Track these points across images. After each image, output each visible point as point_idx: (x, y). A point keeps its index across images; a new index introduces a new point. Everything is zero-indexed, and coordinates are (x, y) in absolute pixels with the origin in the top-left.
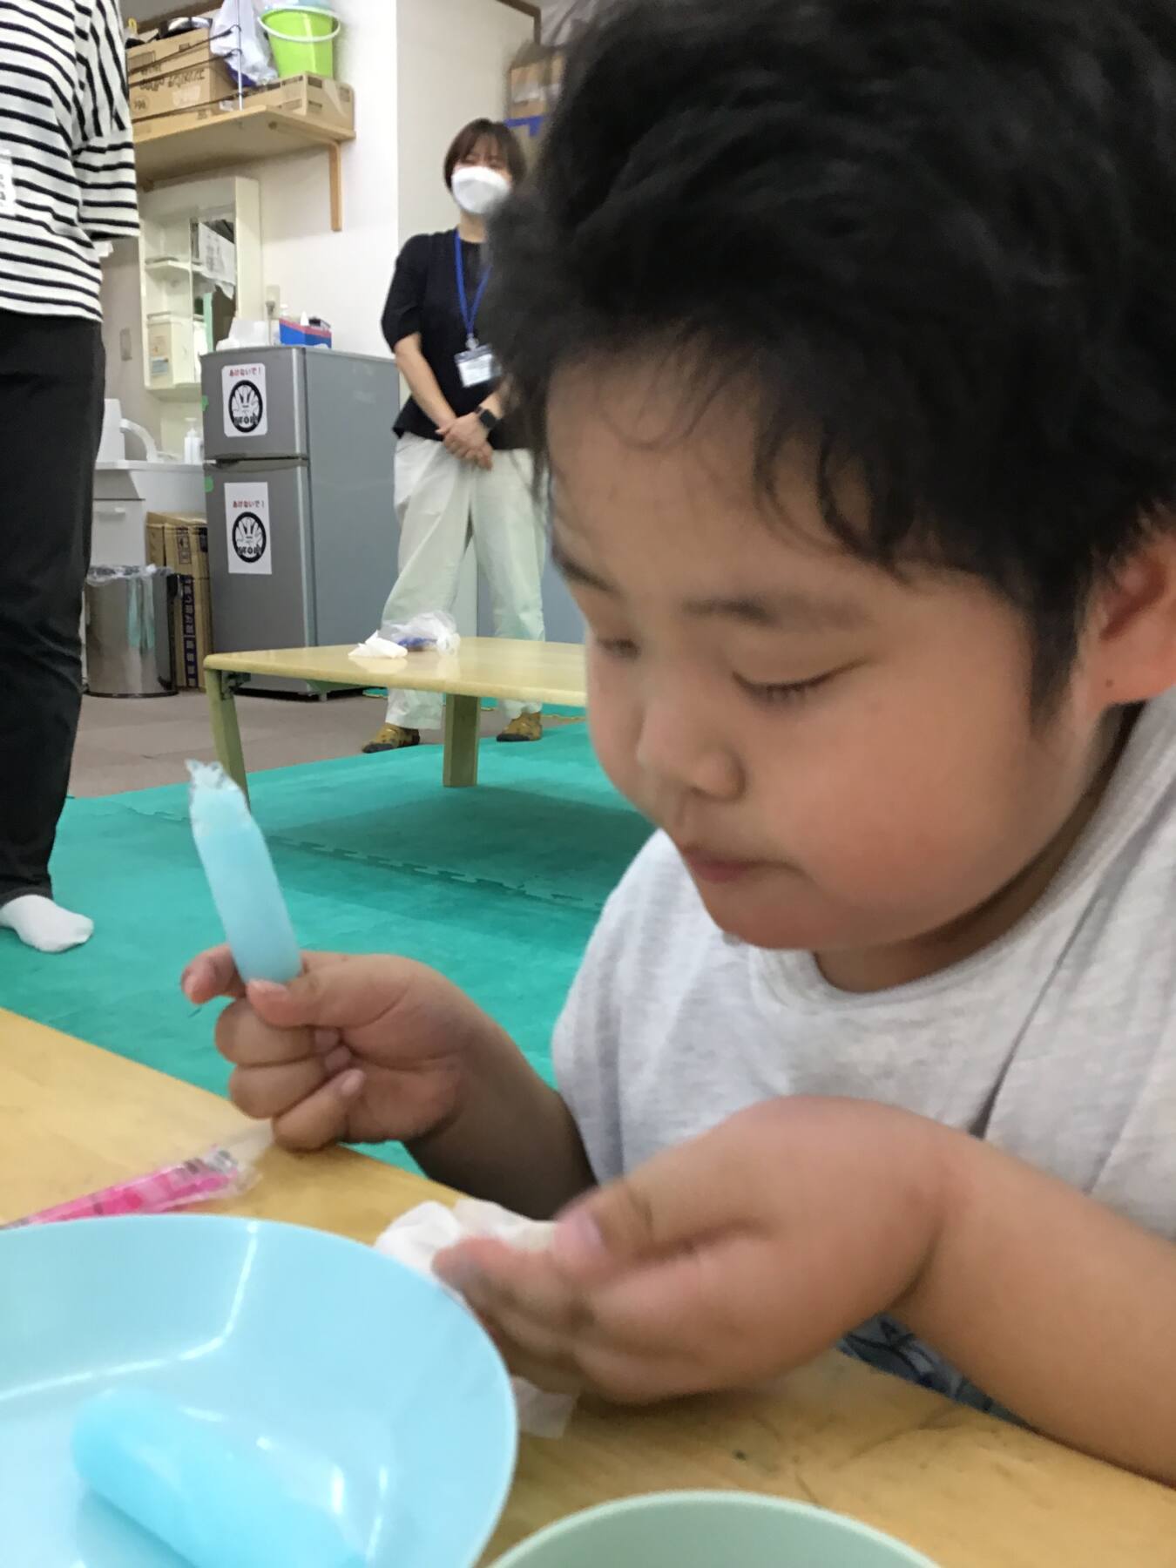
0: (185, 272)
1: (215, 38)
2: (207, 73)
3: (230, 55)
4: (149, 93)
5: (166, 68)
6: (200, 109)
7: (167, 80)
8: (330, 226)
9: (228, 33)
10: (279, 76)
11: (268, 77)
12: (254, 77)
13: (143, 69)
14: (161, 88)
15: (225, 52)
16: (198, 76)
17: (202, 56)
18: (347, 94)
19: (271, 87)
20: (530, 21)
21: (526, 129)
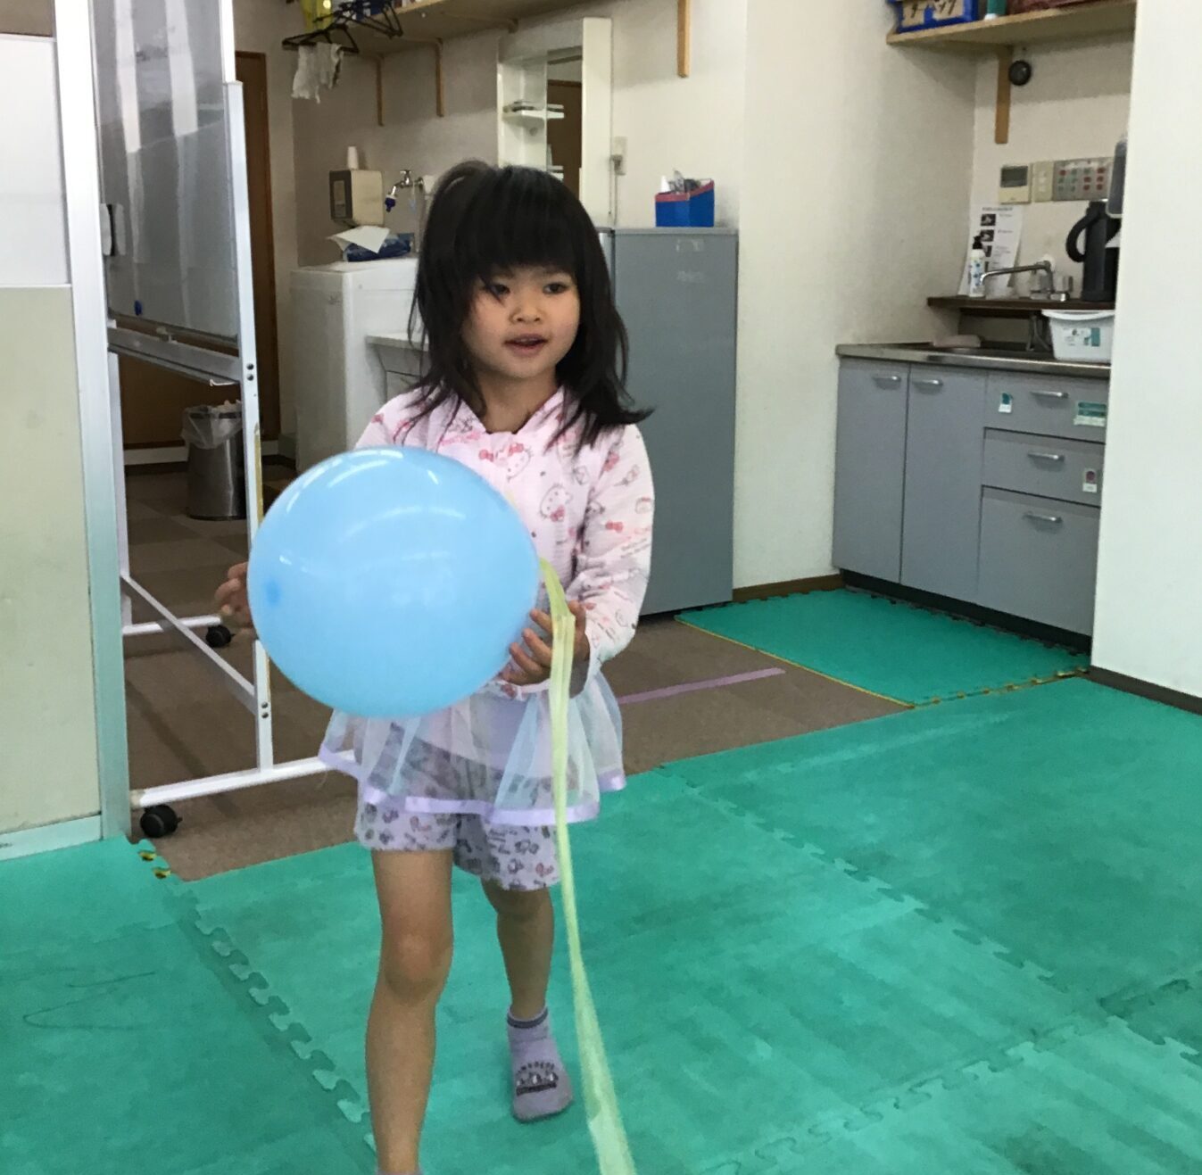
0: (540, 120)
8: (676, 72)
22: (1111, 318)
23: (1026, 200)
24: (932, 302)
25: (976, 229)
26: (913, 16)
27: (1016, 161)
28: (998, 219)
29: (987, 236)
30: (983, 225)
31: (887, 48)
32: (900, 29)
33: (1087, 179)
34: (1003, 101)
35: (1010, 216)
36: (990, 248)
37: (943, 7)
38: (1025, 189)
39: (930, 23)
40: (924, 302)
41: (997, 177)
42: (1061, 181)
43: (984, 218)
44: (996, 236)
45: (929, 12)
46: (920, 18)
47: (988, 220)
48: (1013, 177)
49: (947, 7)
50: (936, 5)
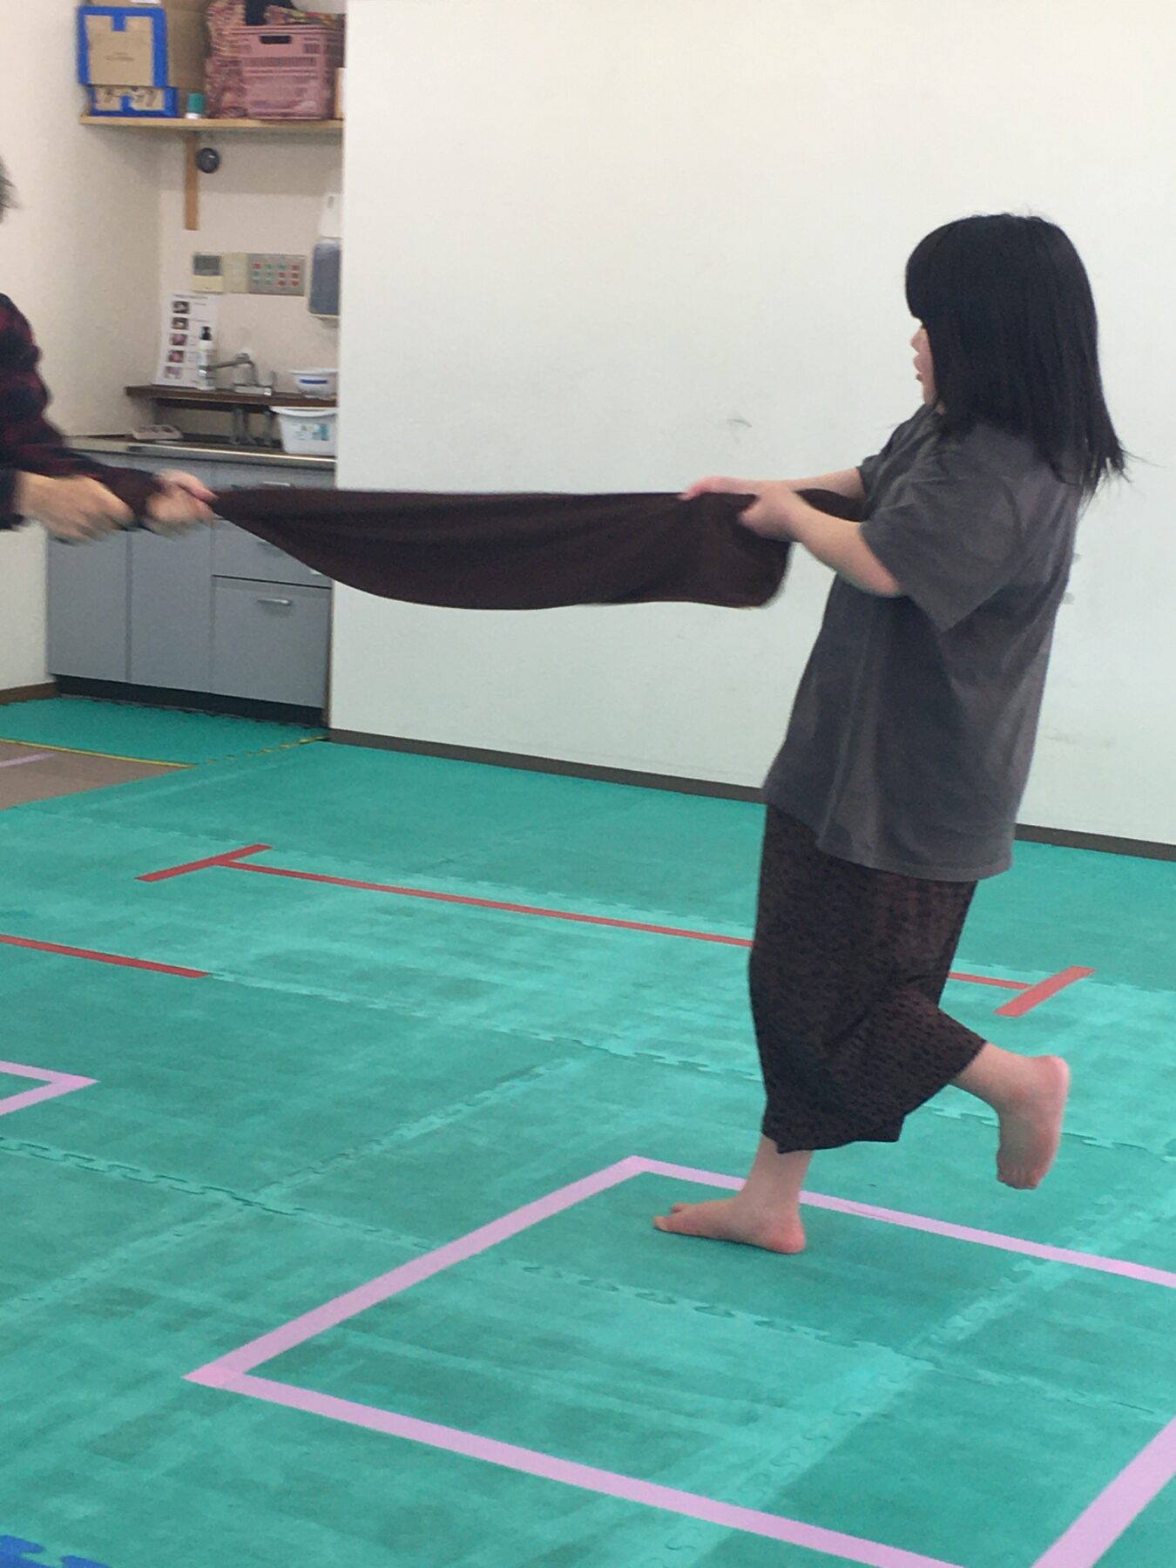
21: (108, 19)
22: (333, 416)
23: (220, 290)
24: (132, 392)
25: (168, 314)
26: (110, 101)
27: (208, 250)
28: (193, 308)
29: (181, 324)
30: (174, 311)
31: (82, 128)
32: (94, 112)
33: (282, 275)
34: (191, 187)
35: (204, 305)
36: (185, 337)
37: (139, 100)
38: (219, 278)
39: (127, 112)
40: (121, 392)
41: (188, 264)
42: (256, 274)
43: (176, 304)
44: (191, 323)
45: (125, 100)
46: (118, 104)
47: (182, 307)
48: (206, 265)
49: (146, 98)
50: (134, 94)
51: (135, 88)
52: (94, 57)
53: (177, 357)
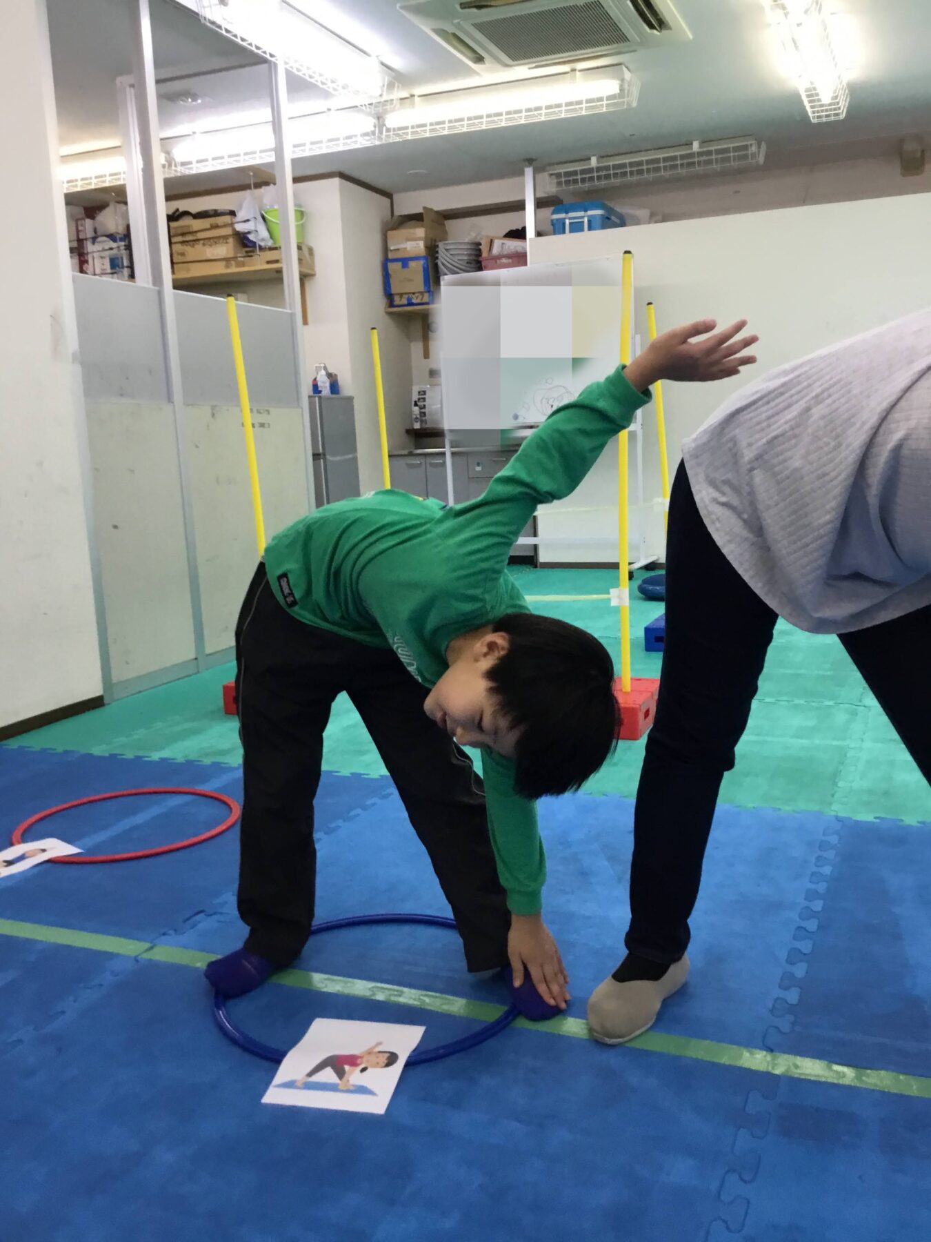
1: (238, 222)
2: (231, 240)
3: (249, 233)
4: (188, 249)
5: (201, 235)
6: (227, 260)
7: (202, 242)
8: (302, 322)
9: (248, 220)
10: (275, 243)
11: (270, 243)
12: (262, 244)
13: (183, 234)
14: (196, 246)
15: (246, 231)
16: (225, 241)
17: (228, 231)
18: (311, 250)
19: (271, 249)
20: (387, 201)
21: (400, 264)
24: (407, 431)
25: (417, 397)
26: (401, 300)
27: (435, 367)
28: (427, 393)
29: (421, 400)
30: (419, 395)
31: (384, 314)
32: (391, 306)
34: (425, 339)
35: (435, 390)
36: (424, 406)
37: (417, 298)
38: (440, 379)
39: (410, 304)
40: (404, 431)
41: (427, 373)
43: (419, 392)
44: (427, 400)
45: (408, 299)
46: (404, 301)
47: (422, 393)
48: (435, 373)
49: (420, 297)
50: (413, 296)
51: (414, 293)
52: (392, 281)
53: (423, 415)
